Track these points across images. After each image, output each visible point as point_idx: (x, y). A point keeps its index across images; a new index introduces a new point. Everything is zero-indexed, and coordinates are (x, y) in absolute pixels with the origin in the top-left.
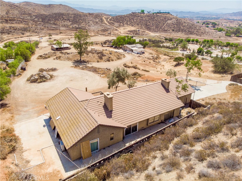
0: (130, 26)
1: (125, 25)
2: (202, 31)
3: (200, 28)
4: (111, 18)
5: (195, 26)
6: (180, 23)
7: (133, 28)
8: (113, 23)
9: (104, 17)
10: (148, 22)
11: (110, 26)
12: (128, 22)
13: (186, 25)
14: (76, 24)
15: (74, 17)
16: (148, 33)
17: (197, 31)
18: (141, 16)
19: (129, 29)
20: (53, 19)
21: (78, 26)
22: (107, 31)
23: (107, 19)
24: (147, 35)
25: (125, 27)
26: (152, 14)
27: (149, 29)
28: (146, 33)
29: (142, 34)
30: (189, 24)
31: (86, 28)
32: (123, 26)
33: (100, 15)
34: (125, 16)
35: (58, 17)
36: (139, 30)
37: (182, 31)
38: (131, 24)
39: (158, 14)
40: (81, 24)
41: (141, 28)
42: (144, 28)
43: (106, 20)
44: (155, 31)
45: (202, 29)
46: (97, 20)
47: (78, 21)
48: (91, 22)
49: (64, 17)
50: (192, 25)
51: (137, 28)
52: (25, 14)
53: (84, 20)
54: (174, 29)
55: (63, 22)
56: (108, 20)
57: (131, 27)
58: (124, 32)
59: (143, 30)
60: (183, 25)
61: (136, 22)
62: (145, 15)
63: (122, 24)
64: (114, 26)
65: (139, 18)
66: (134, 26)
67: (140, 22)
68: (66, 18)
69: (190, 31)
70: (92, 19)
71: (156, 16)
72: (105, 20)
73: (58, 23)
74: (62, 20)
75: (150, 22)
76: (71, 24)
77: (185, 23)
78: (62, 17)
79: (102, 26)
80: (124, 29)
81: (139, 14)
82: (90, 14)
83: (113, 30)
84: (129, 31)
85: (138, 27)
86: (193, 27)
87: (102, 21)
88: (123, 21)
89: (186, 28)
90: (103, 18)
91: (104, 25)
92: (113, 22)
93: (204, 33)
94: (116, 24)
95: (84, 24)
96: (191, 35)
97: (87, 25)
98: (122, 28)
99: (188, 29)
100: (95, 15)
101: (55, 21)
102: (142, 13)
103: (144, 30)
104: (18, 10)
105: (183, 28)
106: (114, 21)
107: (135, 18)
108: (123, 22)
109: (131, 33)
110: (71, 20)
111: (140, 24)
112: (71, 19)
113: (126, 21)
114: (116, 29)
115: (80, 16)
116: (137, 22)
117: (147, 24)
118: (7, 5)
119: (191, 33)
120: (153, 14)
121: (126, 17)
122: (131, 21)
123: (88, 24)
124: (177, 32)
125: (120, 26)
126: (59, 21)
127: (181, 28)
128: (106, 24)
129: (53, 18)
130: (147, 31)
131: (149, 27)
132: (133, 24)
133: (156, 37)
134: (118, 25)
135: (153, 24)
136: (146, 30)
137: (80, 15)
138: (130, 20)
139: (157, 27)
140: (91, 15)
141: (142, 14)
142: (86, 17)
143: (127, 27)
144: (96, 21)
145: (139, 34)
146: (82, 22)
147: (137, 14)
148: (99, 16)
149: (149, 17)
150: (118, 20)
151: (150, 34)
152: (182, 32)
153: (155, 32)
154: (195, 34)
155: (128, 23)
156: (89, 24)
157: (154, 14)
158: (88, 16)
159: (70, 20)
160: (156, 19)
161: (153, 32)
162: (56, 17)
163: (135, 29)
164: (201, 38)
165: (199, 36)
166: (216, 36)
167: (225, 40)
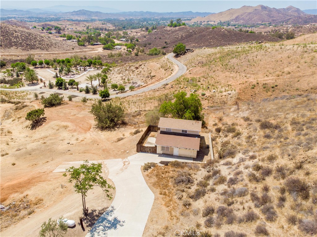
2: (47, 43)
3: (42, 39)
5: (34, 36)
6: (7, 32)
13: (19, 35)
17: (40, 44)
30: (24, 33)
37: (16, 45)
45: (47, 40)
50: (29, 35)
60: (14, 35)
69: (30, 44)
77: (16, 32)
86: (31, 38)
89: (20, 39)
93: (50, 45)
96: (33, 50)
99: (25, 42)
105: (15, 40)
119: (33, 47)
124: (9, 48)
127: (13, 40)
152: (16, 47)
154: (38, 48)
164: (50, 54)
165: (45, 50)
166: (68, 48)
167: (81, 52)
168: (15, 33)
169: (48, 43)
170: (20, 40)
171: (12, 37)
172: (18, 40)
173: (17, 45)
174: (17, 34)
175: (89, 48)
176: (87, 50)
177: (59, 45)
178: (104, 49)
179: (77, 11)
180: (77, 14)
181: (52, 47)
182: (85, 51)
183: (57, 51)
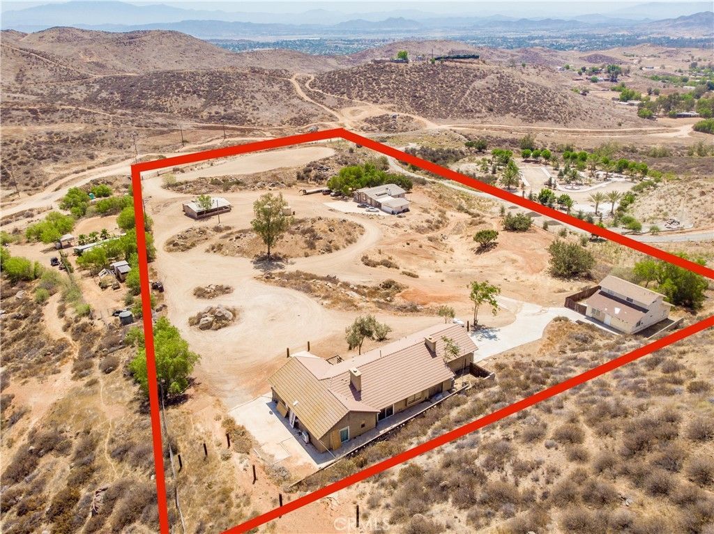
0: (369, 101)
1: (355, 101)
2: (571, 110)
3: (565, 100)
4: (315, 80)
5: (551, 96)
6: (509, 85)
7: (376, 110)
8: (321, 96)
9: (295, 77)
10: (418, 89)
11: (313, 106)
12: (363, 92)
13: (527, 91)
14: (218, 104)
15: (211, 82)
16: (418, 122)
17: (556, 111)
18: (399, 70)
19: (366, 112)
20: (154, 93)
21: (225, 111)
22: (307, 122)
23: (304, 83)
24: (417, 129)
25: (354, 108)
26: (430, 63)
27: (421, 108)
28: (413, 124)
29: (405, 127)
30: (535, 89)
31: (247, 117)
32: (350, 103)
33: (283, 71)
34: (352, 73)
35: (166, 84)
36: (394, 117)
37: (515, 110)
38: (373, 98)
39: (447, 63)
40: (231, 103)
41: (399, 109)
42: (409, 107)
43: (301, 88)
44: (438, 116)
45: (572, 103)
46: (276, 88)
47: (224, 95)
48: (258, 96)
49: (183, 85)
50: (544, 92)
51: (389, 109)
52: (69, 78)
53: (240, 91)
54: (492, 104)
55: (180, 99)
56: (307, 85)
57: (371, 104)
58: (354, 122)
59: (407, 114)
60: (519, 91)
61: (386, 89)
62: (410, 65)
63: (345, 97)
64: (325, 105)
65: (394, 76)
66: (380, 101)
67: (397, 89)
68: (187, 88)
69: (538, 111)
70: (261, 85)
71: (440, 68)
72: (297, 86)
73: (168, 105)
74: (178, 95)
75: (425, 87)
76: (204, 106)
77: (523, 85)
78: (178, 85)
79: (291, 108)
80: (353, 113)
81: (393, 64)
82: (255, 72)
83: (322, 119)
84: (366, 120)
85: (392, 105)
86: (545, 98)
87: (289, 88)
88: (349, 87)
89: (526, 100)
90: (292, 80)
91: (295, 101)
92: (321, 91)
93: (575, 113)
94: (331, 98)
95: (240, 104)
96: (540, 123)
97: (248, 104)
98: (346, 111)
99: (531, 105)
100: (268, 73)
101: (159, 99)
102: (402, 62)
103: (409, 112)
104: (49, 68)
105: (516, 101)
106: (322, 88)
107: (382, 78)
108: (348, 89)
109: (374, 127)
110: (204, 91)
111: (397, 95)
112: (202, 89)
113: (357, 88)
114: (331, 116)
115: (228, 80)
116: (389, 88)
117: (417, 95)
118: (18, 54)
119: (540, 117)
120: (433, 63)
121: (357, 76)
122: (370, 86)
123: (251, 102)
124: (502, 115)
125: (341, 104)
126: (170, 98)
127: (513, 101)
128: (302, 99)
129: (153, 90)
130: (417, 118)
131: (421, 103)
132: (377, 96)
133: (443, 134)
134: (335, 103)
135: (432, 94)
136: (414, 114)
137: (226, 75)
138: (369, 83)
139: (444, 103)
140: (257, 75)
141: (402, 65)
142: (245, 82)
143: (361, 105)
144: (273, 90)
145: (395, 128)
146: (235, 98)
147: (387, 64)
148: (279, 76)
149: (422, 73)
150: (334, 86)
151: (426, 126)
152: (514, 115)
153: (440, 117)
154: (550, 119)
155: (362, 94)
156: (253, 104)
157: (437, 62)
158: (248, 76)
159: (201, 93)
160: (441, 76)
161: (434, 119)
162: (159, 84)
163: (384, 112)
164: (568, 131)
165: (562, 123)
166: (609, 123)
167: (634, 132)
168: (520, 89)
169: (574, 110)
170: (524, 102)
171: (514, 95)
172: (522, 101)
173: (517, 109)
174: (523, 89)
175: (658, 126)
176: (651, 129)
177: (594, 115)
178: (697, 129)
179: (690, 17)
180: (687, 25)
181: (578, 118)
182: (645, 132)
183: (584, 128)
